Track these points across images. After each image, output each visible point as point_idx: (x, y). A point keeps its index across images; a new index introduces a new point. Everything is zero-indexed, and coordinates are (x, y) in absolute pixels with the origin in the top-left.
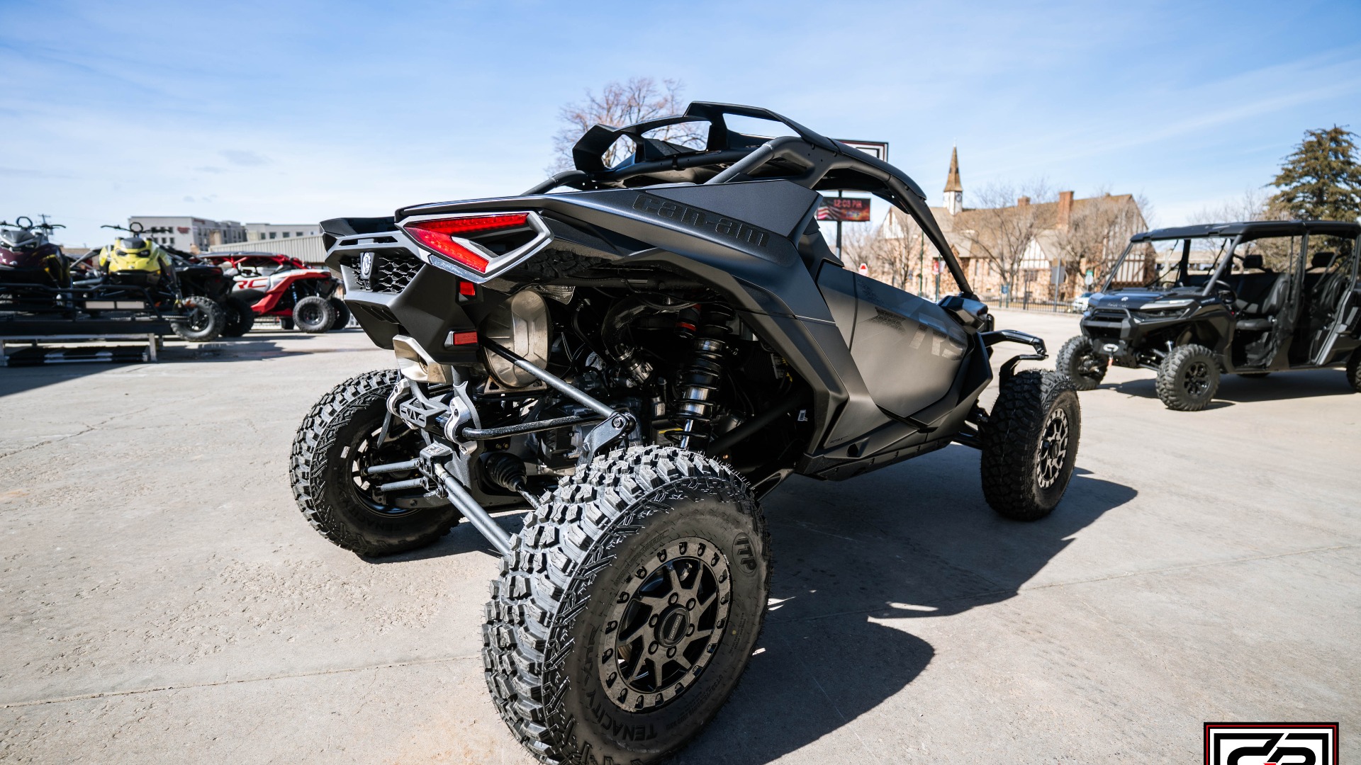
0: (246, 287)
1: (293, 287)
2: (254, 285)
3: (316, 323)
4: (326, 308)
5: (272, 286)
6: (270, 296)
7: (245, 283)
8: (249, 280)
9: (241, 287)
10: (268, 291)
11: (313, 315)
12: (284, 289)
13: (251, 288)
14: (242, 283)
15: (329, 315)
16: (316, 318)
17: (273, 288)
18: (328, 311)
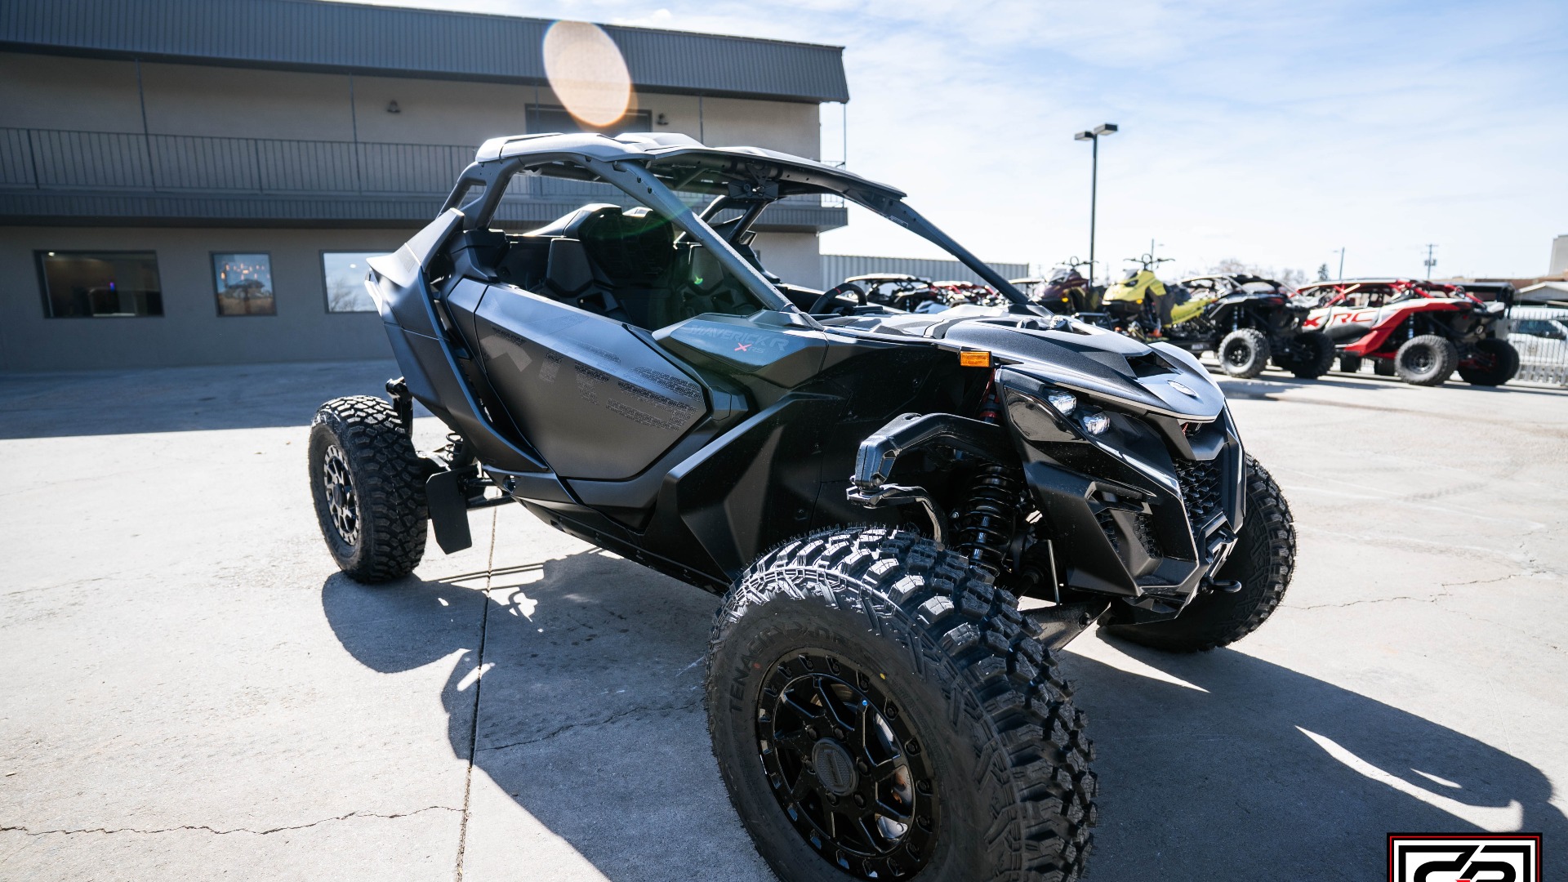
0: (1349, 321)
1: (1411, 323)
2: (1358, 319)
3: (1419, 372)
4: (1442, 352)
5: (1379, 321)
6: (1375, 332)
7: (1349, 315)
8: (1354, 313)
9: (1344, 321)
10: (1374, 327)
11: (1422, 361)
12: (1395, 325)
13: (1354, 323)
14: (1345, 317)
15: (1444, 362)
16: (1424, 365)
17: (1380, 324)
18: (1444, 357)
